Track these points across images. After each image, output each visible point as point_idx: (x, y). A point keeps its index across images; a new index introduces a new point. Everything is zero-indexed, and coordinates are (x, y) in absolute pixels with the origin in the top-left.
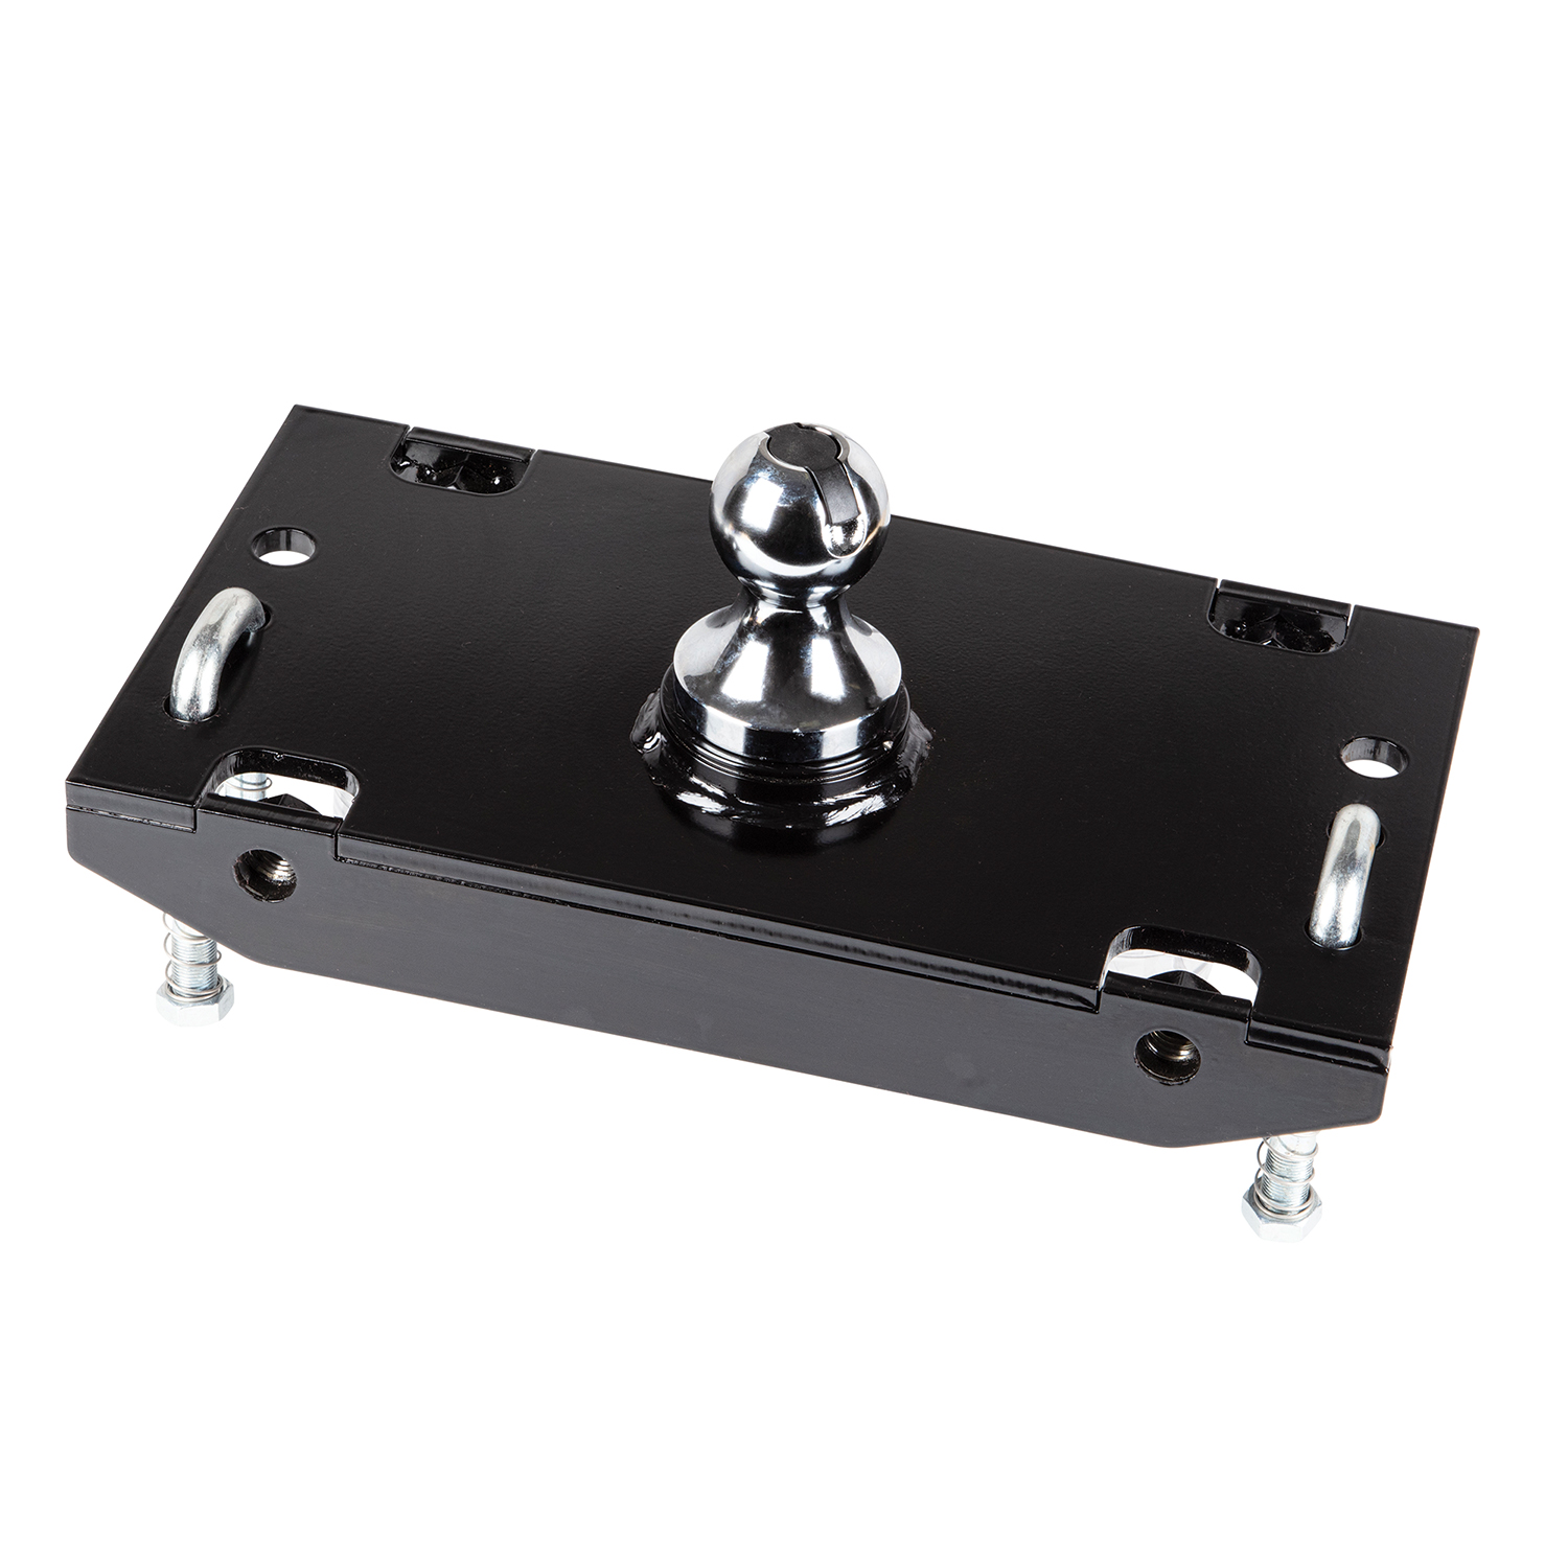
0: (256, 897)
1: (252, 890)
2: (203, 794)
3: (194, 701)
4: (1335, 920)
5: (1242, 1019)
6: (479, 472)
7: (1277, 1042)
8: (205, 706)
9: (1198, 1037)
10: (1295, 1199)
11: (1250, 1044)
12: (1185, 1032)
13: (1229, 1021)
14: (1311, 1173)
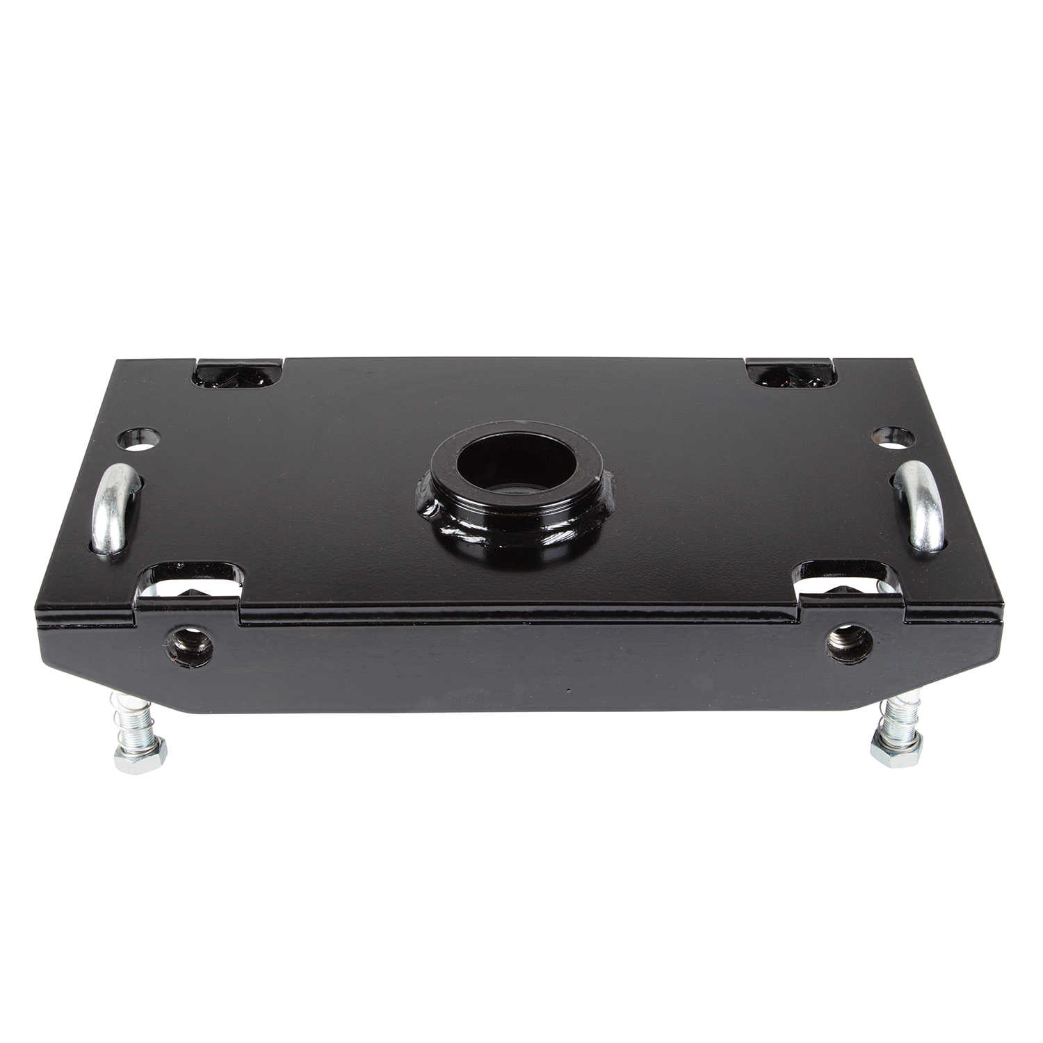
0: (184, 666)
1: (181, 662)
2: (135, 599)
3: (108, 543)
4: (926, 535)
5: (900, 606)
6: (249, 380)
7: (927, 618)
8: (116, 545)
9: (871, 626)
10: (905, 740)
11: (908, 623)
12: (862, 624)
13: (892, 609)
14: (916, 719)
